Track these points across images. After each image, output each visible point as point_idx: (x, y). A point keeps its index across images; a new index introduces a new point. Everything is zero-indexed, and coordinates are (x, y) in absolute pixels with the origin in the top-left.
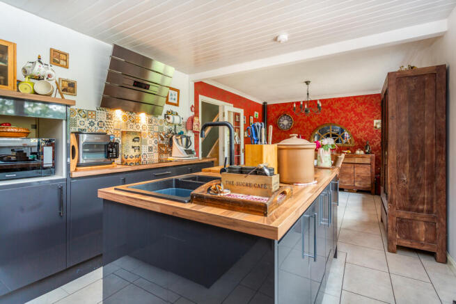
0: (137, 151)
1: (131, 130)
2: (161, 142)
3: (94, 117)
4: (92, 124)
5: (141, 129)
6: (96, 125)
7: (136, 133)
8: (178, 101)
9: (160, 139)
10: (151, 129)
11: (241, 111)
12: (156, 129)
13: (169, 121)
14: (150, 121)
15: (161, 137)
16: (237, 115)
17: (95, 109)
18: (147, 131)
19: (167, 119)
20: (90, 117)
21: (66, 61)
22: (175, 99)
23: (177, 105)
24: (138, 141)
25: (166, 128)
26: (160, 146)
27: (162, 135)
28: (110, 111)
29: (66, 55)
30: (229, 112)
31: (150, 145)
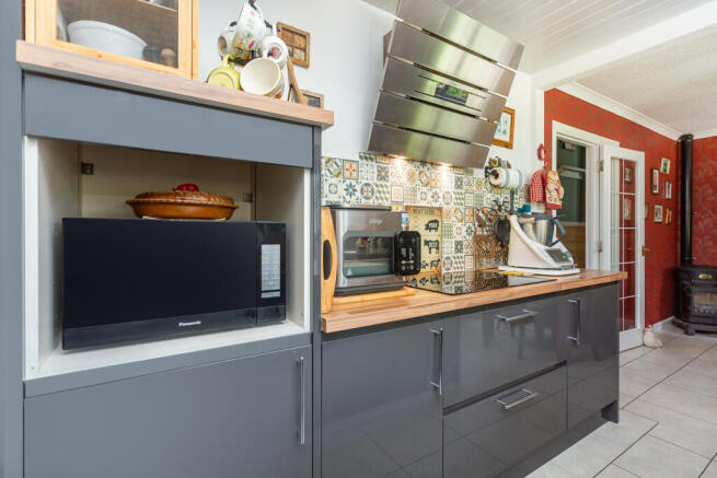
0: (434, 250)
1: (424, 204)
2: (479, 232)
3: (354, 174)
4: (350, 190)
5: (441, 200)
6: (358, 194)
7: (431, 210)
8: (511, 136)
9: (477, 224)
10: (460, 199)
11: (638, 157)
12: (470, 201)
13: (495, 182)
14: (459, 184)
15: (479, 219)
16: (629, 166)
17: (357, 158)
18: (451, 207)
19: (492, 178)
20: (347, 174)
21: (304, 50)
22: (505, 132)
23: (508, 145)
24: (436, 229)
25: (488, 199)
26: (478, 240)
27: (481, 214)
28: (385, 162)
29: (304, 36)
30: (613, 158)
31: (459, 238)
